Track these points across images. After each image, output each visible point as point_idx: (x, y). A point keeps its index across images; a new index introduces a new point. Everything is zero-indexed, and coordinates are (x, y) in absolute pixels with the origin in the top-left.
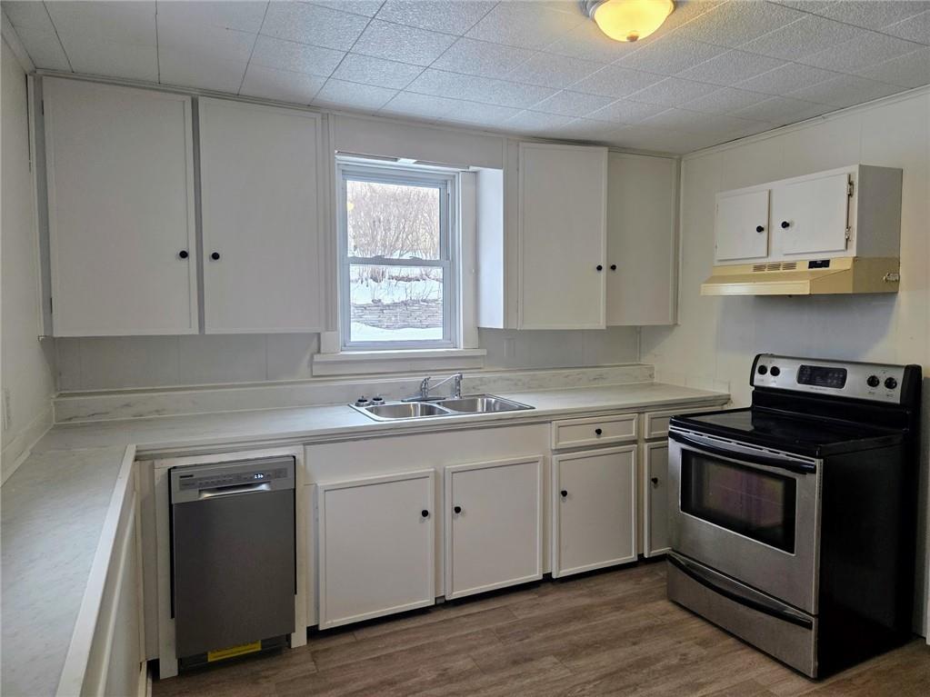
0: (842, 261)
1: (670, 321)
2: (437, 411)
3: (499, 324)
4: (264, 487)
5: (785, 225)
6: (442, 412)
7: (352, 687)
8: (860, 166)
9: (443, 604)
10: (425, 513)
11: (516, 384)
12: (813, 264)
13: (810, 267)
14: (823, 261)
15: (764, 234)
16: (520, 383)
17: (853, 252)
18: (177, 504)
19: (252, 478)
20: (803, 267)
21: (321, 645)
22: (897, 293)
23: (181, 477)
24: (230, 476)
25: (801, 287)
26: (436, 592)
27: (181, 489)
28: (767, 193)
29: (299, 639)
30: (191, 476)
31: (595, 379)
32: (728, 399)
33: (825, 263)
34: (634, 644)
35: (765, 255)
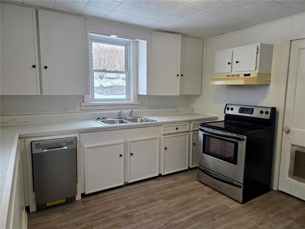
0: (254, 74)
1: (199, 93)
2: (124, 122)
3: (145, 93)
4: (65, 148)
5: (237, 62)
6: (126, 122)
7: (97, 212)
8: (261, 43)
9: (127, 184)
10: (121, 155)
11: (150, 114)
12: (245, 75)
13: (244, 76)
14: (248, 74)
15: (231, 65)
16: (151, 113)
17: (257, 71)
18: (34, 154)
19: (61, 145)
20: (242, 76)
21: (86, 199)
22: (270, 84)
23: (36, 144)
24: (54, 144)
25: (241, 82)
26: (124, 181)
27: (36, 148)
28: (232, 52)
29: (78, 197)
30: (40, 144)
31: (176, 112)
32: (217, 118)
33: (249, 75)
34: (188, 195)
35: (230, 72)
